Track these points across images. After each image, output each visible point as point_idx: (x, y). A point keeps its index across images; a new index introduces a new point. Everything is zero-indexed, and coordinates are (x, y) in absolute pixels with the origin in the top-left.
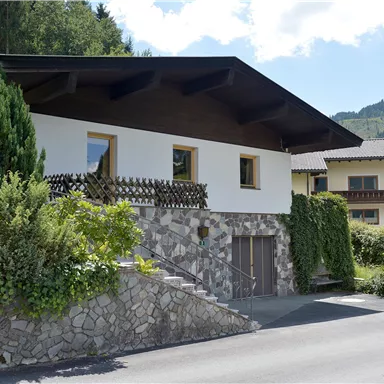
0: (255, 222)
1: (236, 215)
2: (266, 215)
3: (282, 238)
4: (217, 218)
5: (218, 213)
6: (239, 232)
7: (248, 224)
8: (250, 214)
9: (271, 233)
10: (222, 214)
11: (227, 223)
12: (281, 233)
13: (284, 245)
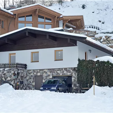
0: (62, 71)
1: (54, 69)
2: (67, 68)
3: (74, 75)
4: (46, 71)
5: (47, 69)
6: (55, 74)
7: (59, 72)
8: (59, 69)
9: (69, 74)
10: (48, 69)
11: (50, 72)
12: (73, 74)
13: (75, 78)
